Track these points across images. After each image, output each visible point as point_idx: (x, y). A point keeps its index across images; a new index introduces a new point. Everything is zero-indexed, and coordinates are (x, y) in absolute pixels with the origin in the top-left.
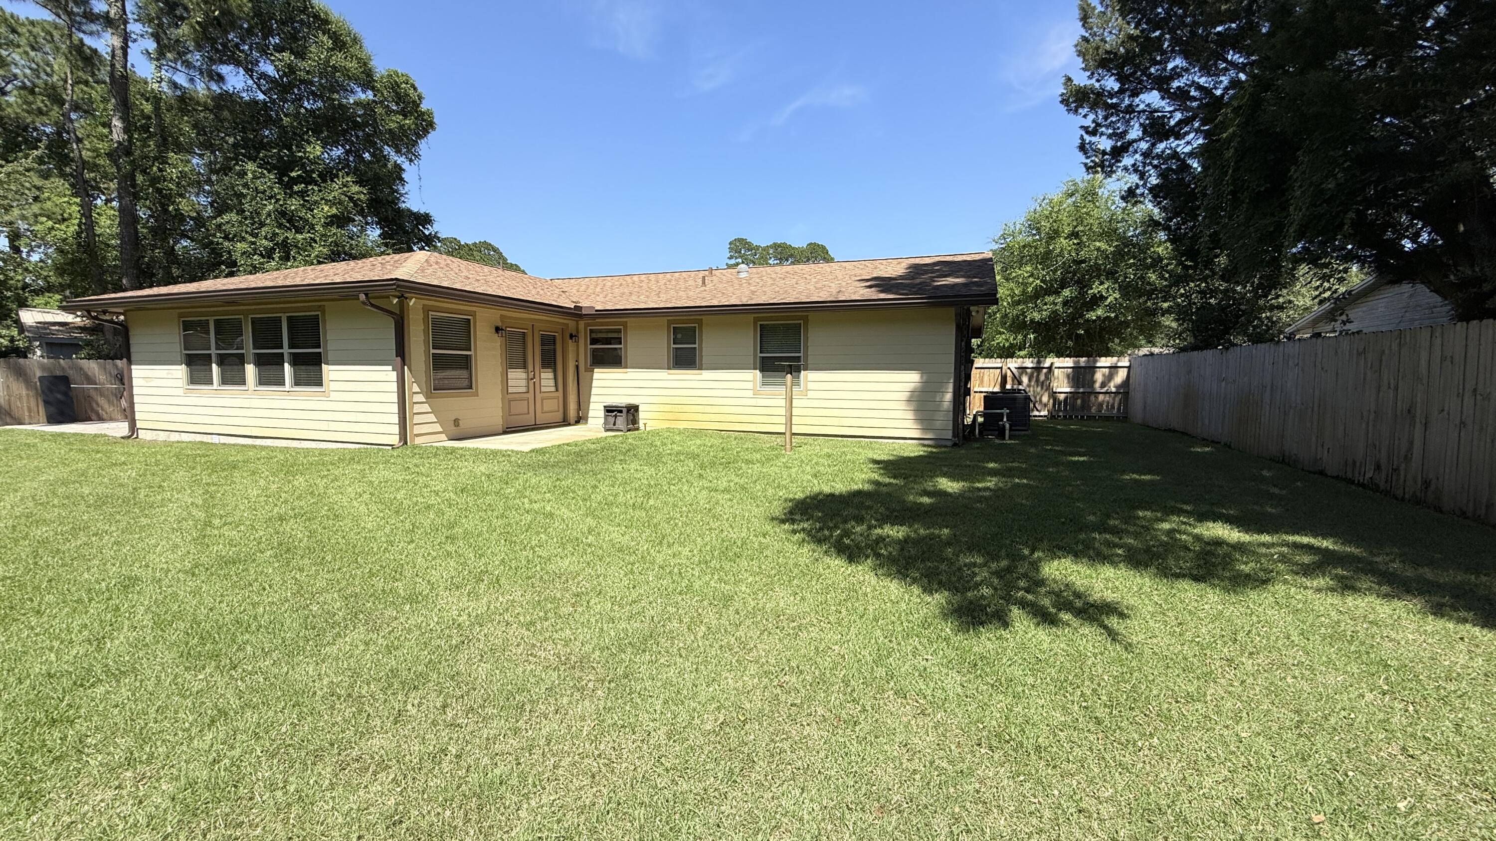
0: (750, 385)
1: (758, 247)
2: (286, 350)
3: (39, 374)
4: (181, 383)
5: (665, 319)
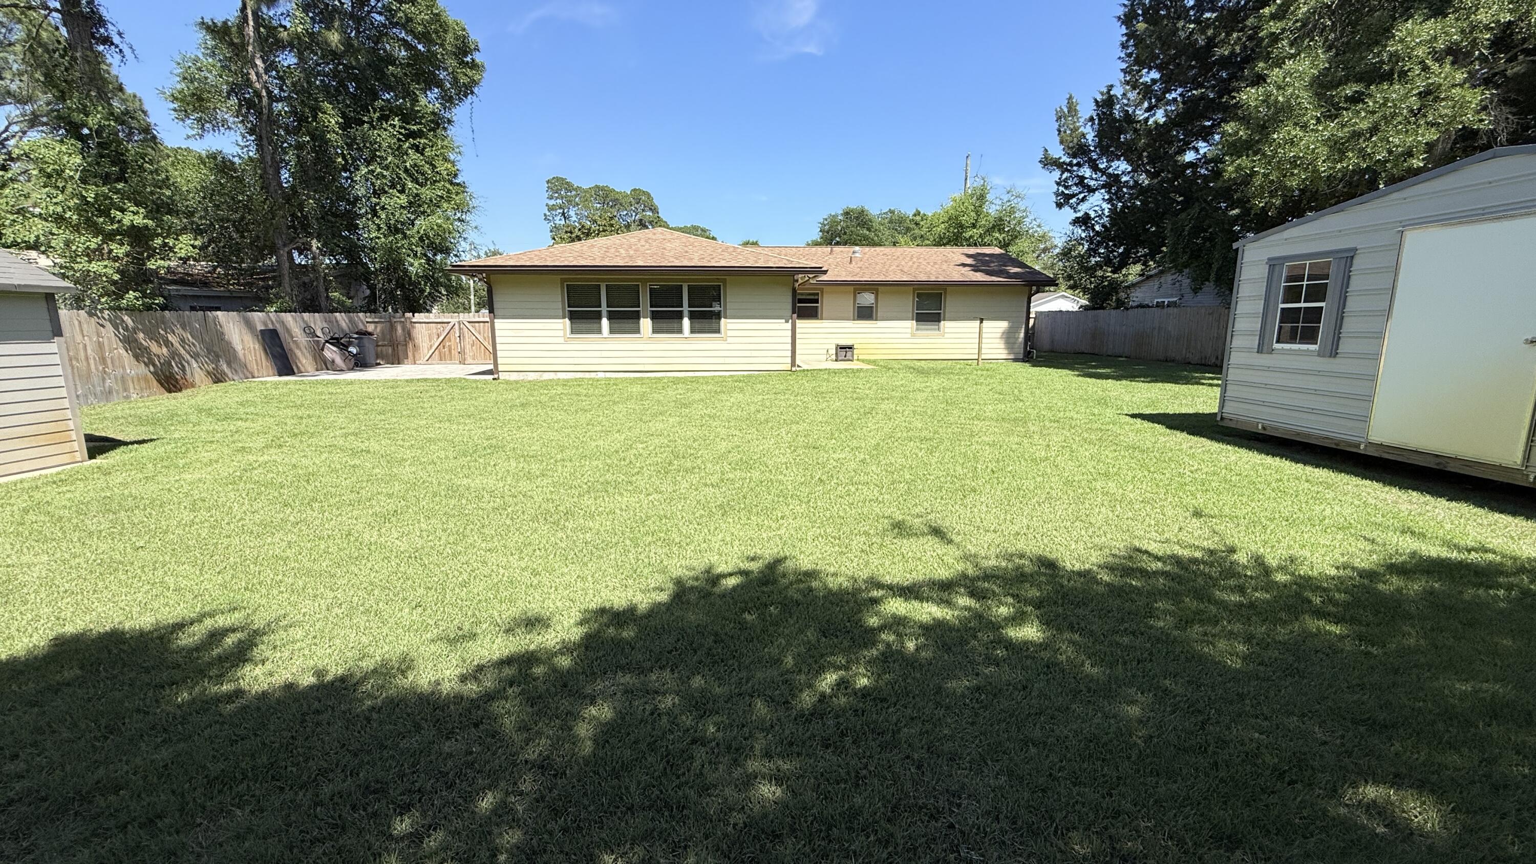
0: (910, 330)
1: (578, 189)
2: (686, 309)
3: (259, 328)
4: (561, 333)
5: (852, 288)
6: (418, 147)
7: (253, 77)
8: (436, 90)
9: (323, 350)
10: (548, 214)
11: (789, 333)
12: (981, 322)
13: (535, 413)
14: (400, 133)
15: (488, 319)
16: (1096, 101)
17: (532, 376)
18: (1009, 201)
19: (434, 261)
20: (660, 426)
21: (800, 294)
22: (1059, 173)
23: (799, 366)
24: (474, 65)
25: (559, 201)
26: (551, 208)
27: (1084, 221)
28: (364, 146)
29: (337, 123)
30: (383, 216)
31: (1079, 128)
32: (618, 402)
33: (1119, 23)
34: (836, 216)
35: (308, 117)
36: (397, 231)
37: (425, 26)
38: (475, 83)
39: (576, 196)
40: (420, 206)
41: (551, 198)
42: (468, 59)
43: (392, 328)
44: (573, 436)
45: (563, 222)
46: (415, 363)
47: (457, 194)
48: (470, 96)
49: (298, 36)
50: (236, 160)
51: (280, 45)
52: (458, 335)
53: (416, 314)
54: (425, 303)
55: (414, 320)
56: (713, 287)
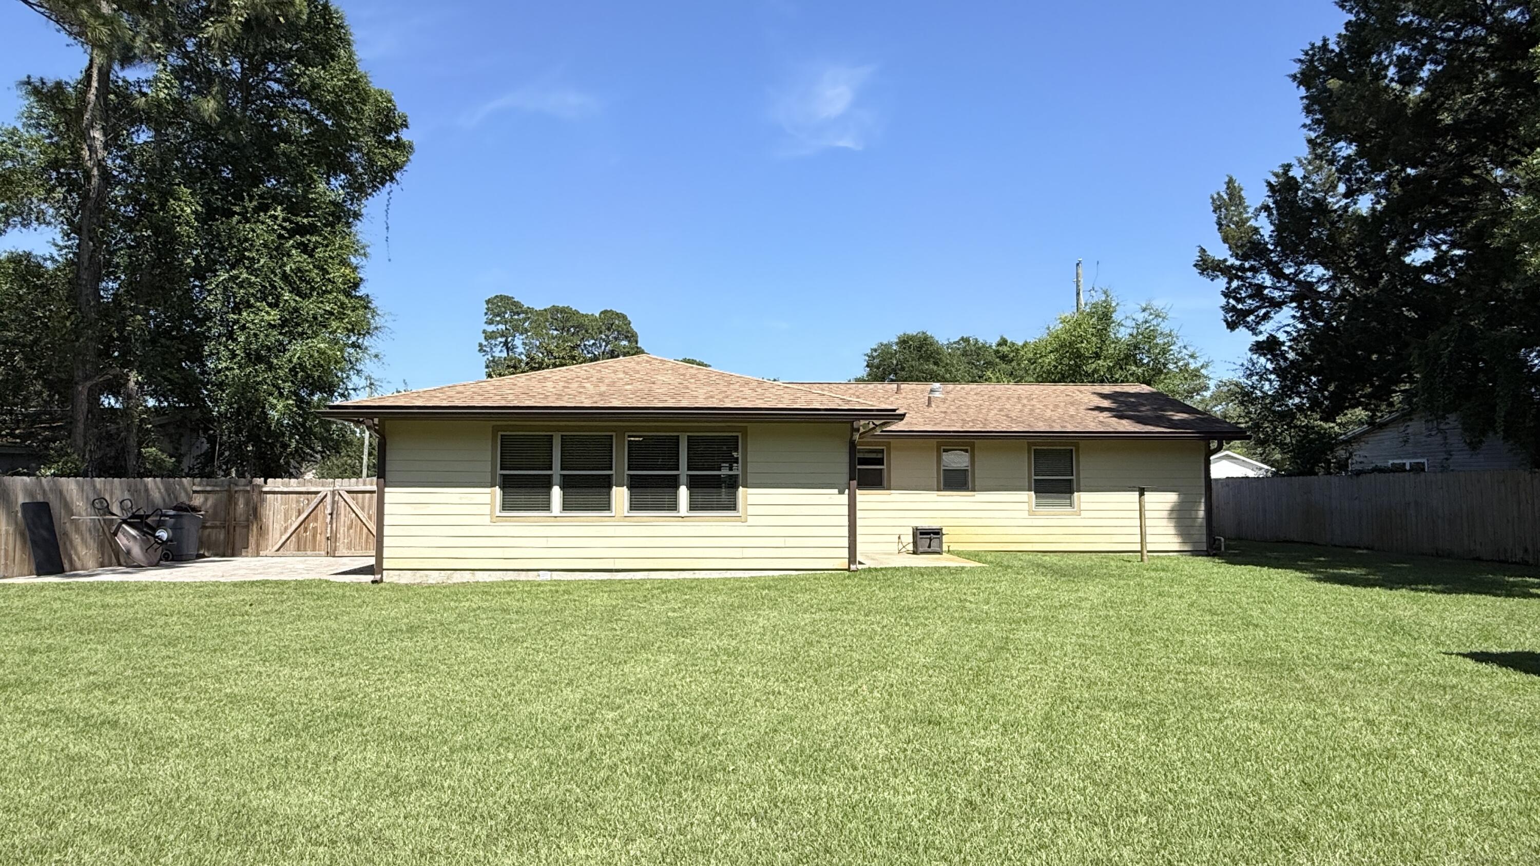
0: (1025, 506)
1: (529, 311)
2: (683, 472)
3: (21, 500)
4: (487, 509)
5: (934, 441)
6: (306, 246)
7: (86, 153)
8: (343, 176)
9: (115, 534)
10: (485, 343)
11: (845, 510)
12: (1142, 494)
13: (431, 644)
14: (284, 228)
15: (375, 488)
16: (1269, 184)
17: (434, 578)
18: (1146, 322)
19: (308, 403)
20: (643, 671)
21: (860, 451)
22: (1226, 280)
23: (860, 563)
24: (399, 145)
25: (502, 327)
26: (489, 336)
27: (1269, 347)
28: (230, 243)
29: (193, 212)
30: (242, 339)
31: (1248, 219)
32: (571, 624)
33: (1295, 84)
34: (889, 346)
35: (154, 204)
36: (259, 359)
37: (336, 94)
38: (397, 167)
39: (525, 320)
40: (298, 325)
41: (490, 322)
42: (392, 138)
43: (231, 499)
44: (489, 692)
45: (504, 354)
46: (258, 555)
47: (354, 309)
48: (388, 184)
49: (159, 104)
50: (49, 265)
51: (136, 118)
52: (329, 511)
53: (270, 480)
54: (288, 463)
55: (265, 489)
56: (725, 440)
